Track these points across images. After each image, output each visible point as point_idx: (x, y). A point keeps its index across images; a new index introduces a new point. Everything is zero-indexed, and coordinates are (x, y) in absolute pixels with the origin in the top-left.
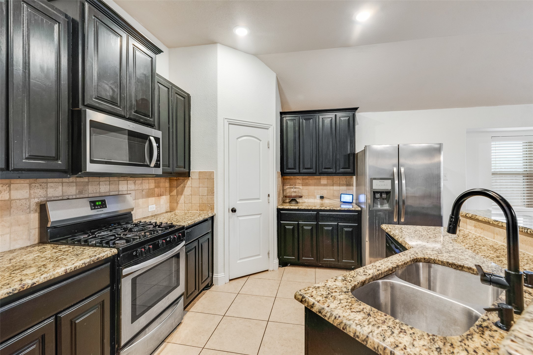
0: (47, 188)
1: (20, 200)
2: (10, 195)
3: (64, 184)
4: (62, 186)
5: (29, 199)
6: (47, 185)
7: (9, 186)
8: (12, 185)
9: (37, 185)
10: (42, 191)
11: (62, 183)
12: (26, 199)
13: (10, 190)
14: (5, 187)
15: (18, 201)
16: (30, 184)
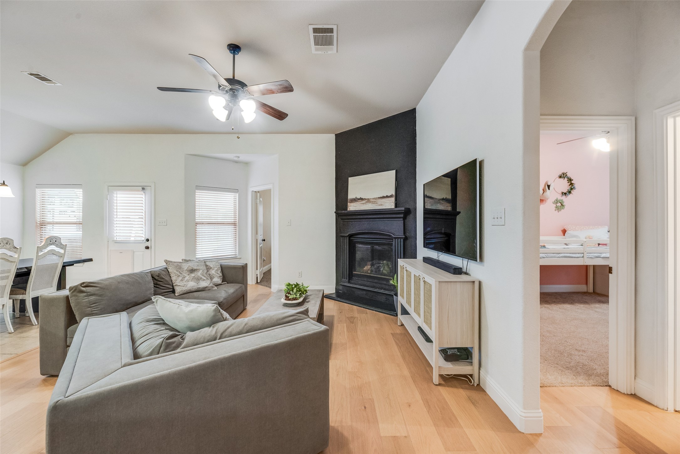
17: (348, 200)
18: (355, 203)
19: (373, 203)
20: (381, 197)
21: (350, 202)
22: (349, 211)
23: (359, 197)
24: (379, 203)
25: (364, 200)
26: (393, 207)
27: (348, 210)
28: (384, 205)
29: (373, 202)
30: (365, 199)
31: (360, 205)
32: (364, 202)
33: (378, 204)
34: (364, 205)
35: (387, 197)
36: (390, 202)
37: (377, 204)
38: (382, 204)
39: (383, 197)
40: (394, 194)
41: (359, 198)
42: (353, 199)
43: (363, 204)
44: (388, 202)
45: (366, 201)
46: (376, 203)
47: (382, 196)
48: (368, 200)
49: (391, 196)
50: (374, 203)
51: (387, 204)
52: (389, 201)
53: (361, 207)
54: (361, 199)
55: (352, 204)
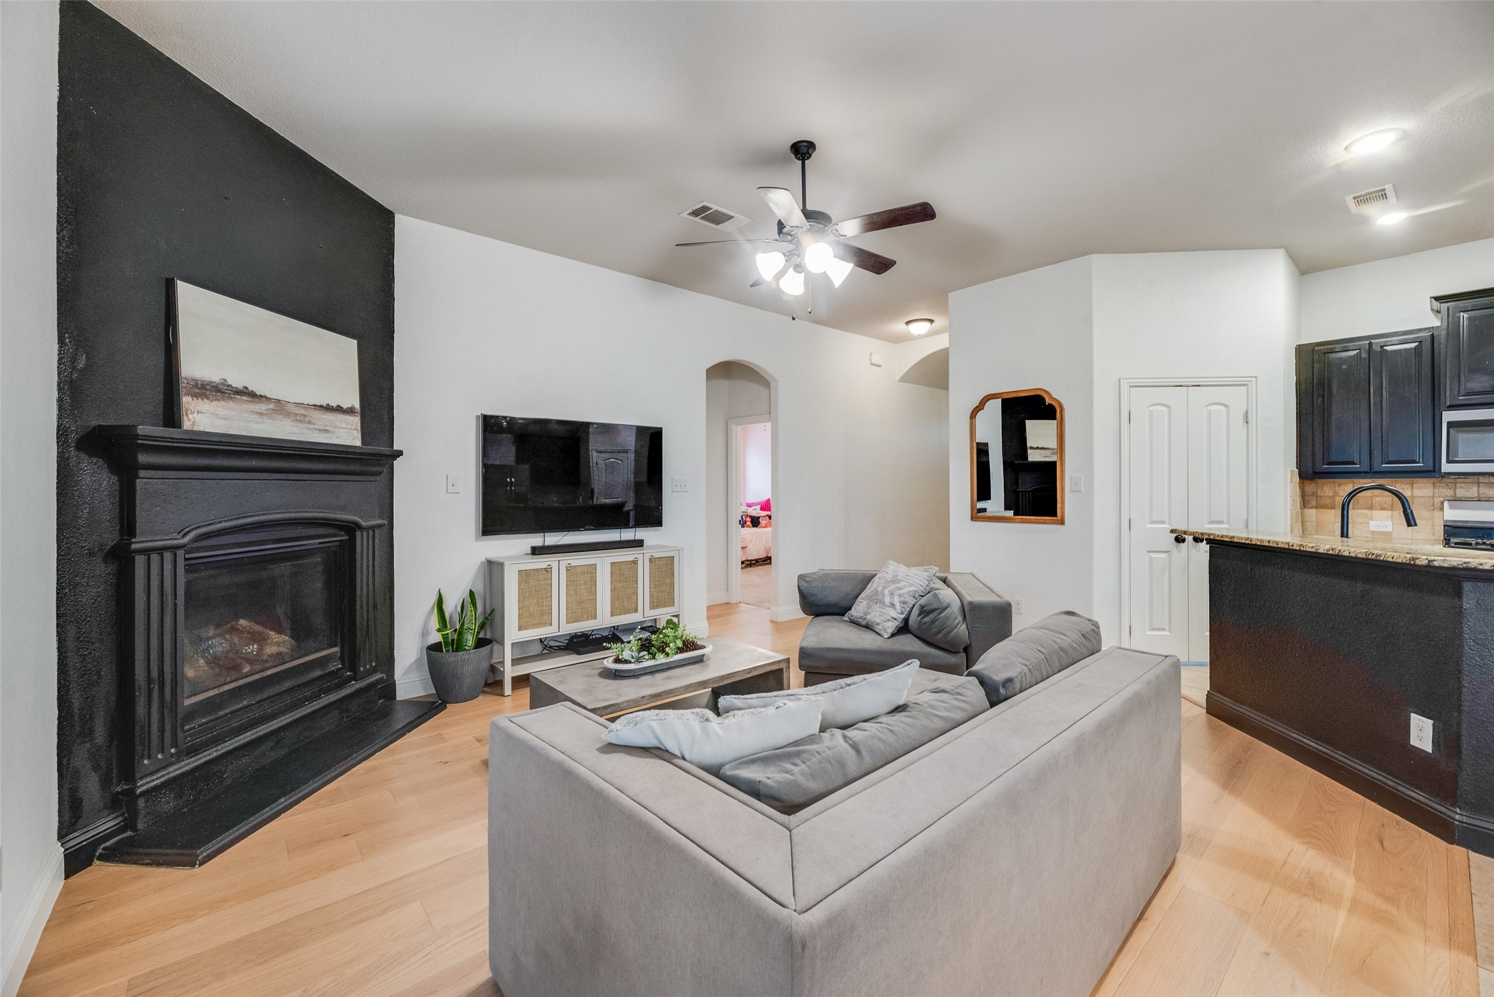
0: (1456, 488)
1: (1422, 497)
2: (1412, 493)
3: (1481, 485)
4: (1479, 487)
5: (1433, 497)
6: (1455, 486)
7: (1412, 485)
8: (1414, 485)
9: (1442, 485)
10: (1449, 491)
11: (1478, 484)
12: (1429, 497)
13: (1412, 488)
14: (1407, 486)
15: (1420, 499)
16: (1434, 484)
17: (183, 384)
18: (223, 403)
19: (300, 419)
20: (321, 406)
21: (196, 396)
22: (188, 432)
23: (237, 383)
24: (318, 422)
25: (261, 402)
26: (358, 443)
27: (187, 425)
28: (332, 433)
29: (296, 415)
30: (266, 397)
31: (246, 415)
32: (262, 407)
33: (315, 427)
34: (266, 420)
35: (339, 409)
36: (349, 427)
37: (312, 426)
38: (327, 428)
39: (328, 408)
40: (357, 406)
41: (240, 387)
42: (209, 383)
43: (261, 414)
44: (343, 426)
45: (271, 406)
46: (310, 422)
47: (325, 405)
48: (279, 407)
49: (350, 411)
50: (301, 421)
51: (342, 431)
52: (347, 423)
53: (254, 426)
54: (253, 395)
55: (205, 405)
